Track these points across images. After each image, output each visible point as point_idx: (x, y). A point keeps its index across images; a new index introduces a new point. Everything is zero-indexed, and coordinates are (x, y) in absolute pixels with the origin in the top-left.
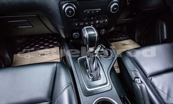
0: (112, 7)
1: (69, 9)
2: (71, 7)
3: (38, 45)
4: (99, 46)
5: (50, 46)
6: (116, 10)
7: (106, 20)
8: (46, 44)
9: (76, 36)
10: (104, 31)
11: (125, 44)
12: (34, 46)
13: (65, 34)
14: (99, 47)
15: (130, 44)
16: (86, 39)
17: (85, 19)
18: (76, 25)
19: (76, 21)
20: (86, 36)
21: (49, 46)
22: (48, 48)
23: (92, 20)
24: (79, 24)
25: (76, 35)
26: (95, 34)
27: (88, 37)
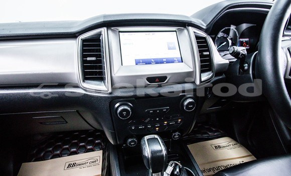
0: (186, 103)
1: (124, 110)
2: (126, 107)
3: (67, 146)
4: (171, 163)
5: (88, 147)
6: (192, 108)
7: (180, 120)
8: (81, 144)
9: (132, 144)
10: (178, 135)
11: (219, 147)
12: (61, 148)
13: (114, 139)
14: (172, 165)
15: (229, 146)
16: (148, 159)
17: (147, 121)
18: (133, 128)
19: (132, 124)
20: (147, 155)
21: (86, 148)
22: (84, 152)
23: (157, 122)
24: (137, 128)
25: (132, 142)
26: (161, 151)
27: (150, 156)
